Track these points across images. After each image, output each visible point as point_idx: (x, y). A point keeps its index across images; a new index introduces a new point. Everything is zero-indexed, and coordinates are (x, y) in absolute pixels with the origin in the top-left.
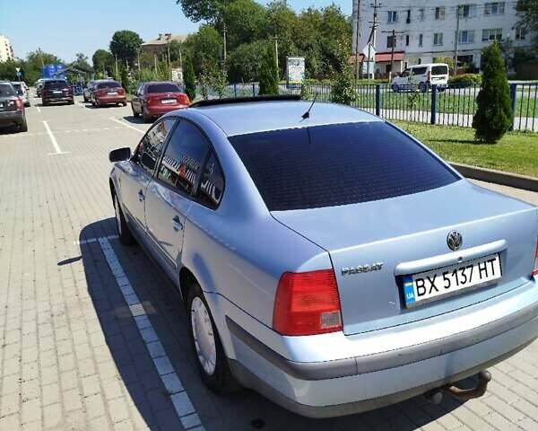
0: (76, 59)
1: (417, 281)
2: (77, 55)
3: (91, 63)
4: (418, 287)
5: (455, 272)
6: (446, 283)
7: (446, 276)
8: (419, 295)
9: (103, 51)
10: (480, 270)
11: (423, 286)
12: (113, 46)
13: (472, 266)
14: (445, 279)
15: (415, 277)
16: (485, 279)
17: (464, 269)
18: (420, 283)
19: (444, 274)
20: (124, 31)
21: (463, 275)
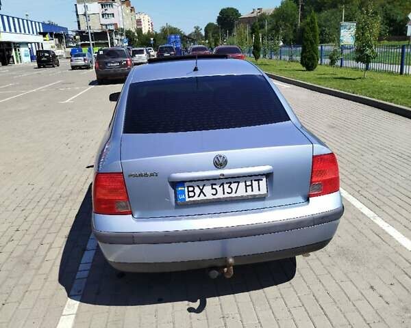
0: (194, 30)
1: (188, 187)
2: (195, 27)
3: (203, 33)
4: (189, 191)
5: (222, 184)
6: (214, 192)
7: (214, 187)
8: (189, 197)
9: (213, 24)
10: (246, 186)
11: (193, 191)
12: (219, 19)
13: (239, 182)
14: (213, 189)
15: (187, 184)
16: (250, 193)
17: (231, 183)
18: (191, 189)
19: (212, 185)
20: (228, 8)
21: (229, 187)
